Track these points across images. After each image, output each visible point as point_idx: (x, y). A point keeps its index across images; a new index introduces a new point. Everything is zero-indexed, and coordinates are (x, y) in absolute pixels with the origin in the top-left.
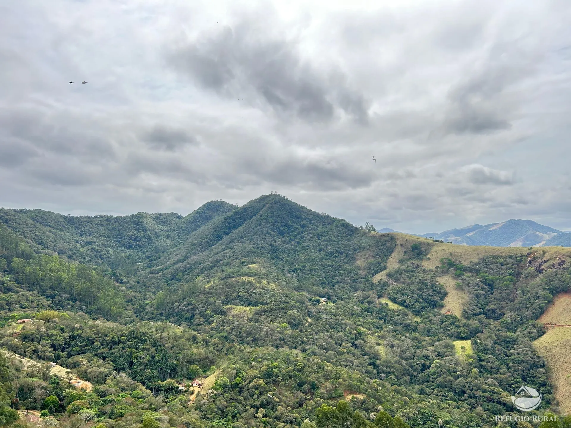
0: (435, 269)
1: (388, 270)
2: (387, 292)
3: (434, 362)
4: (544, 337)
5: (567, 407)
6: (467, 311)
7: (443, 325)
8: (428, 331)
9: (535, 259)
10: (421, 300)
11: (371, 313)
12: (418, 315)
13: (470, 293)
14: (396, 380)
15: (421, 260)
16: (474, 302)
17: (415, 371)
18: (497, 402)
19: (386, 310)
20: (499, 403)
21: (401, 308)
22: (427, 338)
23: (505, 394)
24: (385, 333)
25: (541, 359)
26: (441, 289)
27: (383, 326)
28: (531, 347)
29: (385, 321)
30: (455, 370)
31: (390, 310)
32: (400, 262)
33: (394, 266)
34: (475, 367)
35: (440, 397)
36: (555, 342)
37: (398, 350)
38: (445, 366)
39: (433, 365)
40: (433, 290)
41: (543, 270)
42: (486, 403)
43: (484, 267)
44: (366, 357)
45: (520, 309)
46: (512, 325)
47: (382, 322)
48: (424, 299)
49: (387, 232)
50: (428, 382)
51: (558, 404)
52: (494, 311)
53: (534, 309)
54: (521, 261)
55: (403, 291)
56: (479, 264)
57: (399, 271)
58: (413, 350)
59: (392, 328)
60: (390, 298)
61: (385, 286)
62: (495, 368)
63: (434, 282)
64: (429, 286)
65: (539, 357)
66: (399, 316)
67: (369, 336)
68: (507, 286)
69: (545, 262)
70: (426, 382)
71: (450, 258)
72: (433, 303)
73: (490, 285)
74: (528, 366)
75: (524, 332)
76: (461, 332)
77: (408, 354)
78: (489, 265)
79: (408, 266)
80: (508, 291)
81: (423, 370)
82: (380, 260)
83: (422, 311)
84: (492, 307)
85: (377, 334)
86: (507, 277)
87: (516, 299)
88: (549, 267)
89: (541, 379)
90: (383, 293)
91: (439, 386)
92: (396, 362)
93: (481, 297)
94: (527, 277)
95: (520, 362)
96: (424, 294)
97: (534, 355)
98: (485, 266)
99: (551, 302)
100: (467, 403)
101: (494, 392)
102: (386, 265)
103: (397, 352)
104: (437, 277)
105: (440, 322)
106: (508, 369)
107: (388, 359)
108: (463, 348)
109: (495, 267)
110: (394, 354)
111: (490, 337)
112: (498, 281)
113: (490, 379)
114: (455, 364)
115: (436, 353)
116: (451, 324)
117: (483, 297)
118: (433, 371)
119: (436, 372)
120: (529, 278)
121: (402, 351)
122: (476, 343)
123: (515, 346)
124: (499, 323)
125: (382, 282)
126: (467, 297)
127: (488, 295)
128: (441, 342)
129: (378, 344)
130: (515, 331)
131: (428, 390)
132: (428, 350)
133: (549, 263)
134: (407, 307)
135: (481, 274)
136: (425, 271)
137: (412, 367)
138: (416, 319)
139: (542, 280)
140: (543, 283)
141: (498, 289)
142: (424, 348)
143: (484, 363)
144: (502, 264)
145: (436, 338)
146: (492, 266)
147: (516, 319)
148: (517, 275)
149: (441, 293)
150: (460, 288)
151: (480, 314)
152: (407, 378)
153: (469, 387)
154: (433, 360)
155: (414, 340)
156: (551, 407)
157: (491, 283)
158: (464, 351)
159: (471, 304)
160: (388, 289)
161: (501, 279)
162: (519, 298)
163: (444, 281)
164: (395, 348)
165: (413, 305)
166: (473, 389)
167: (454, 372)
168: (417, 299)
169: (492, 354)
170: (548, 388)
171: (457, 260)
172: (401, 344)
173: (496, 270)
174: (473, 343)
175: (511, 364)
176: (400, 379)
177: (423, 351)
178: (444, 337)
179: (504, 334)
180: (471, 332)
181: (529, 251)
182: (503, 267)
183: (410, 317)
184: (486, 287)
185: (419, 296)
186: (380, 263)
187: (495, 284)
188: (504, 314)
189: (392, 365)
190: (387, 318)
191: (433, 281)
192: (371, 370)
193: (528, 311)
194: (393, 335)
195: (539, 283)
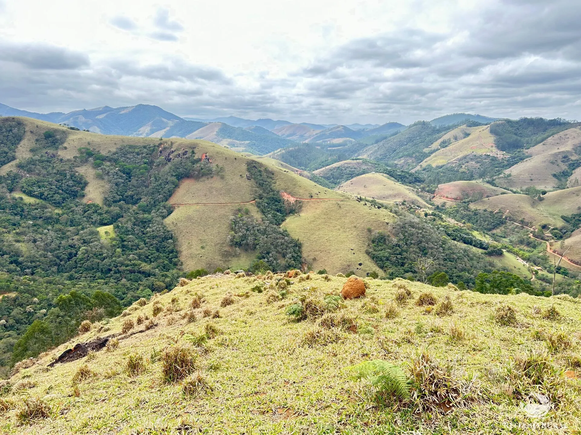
0: (73, 159)
1: (18, 160)
2: (20, 186)
3: (81, 250)
4: (171, 215)
5: (188, 265)
6: (108, 199)
7: (86, 214)
8: (71, 222)
9: (165, 148)
10: (61, 191)
11: (4, 209)
12: (59, 207)
13: (110, 181)
14: (43, 272)
15: (57, 148)
16: (115, 190)
17: (61, 261)
18: (138, 272)
19: (21, 205)
20: (139, 272)
21: (38, 201)
22: (71, 229)
23: (143, 264)
24: (25, 229)
25: (170, 233)
26: (81, 179)
27: (21, 222)
28: (162, 224)
29: (21, 216)
30: (101, 253)
31: (25, 204)
32: (32, 151)
33: (24, 156)
34: (118, 248)
35: (89, 278)
36: (180, 218)
37: (42, 244)
38: (91, 251)
39: (79, 253)
40: (73, 181)
41: (171, 159)
42: (129, 275)
43: (122, 157)
44: (5, 256)
45: (153, 194)
46: (148, 208)
47: (18, 218)
48: (64, 190)
49: (12, 116)
50: (76, 268)
51: (182, 264)
52: (132, 197)
53: (164, 193)
54: (154, 150)
55: (39, 183)
56: (117, 153)
57: (32, 162)
58: (58, 242)
59: (31, 222)
60: (24, 192)
61: (17, 179)
62: (135, 246)
63: (73, 173)
64: (68, 177)
65: (168, 231)
66: (37, 209)
67: (5, 235)
68: (142, 174)
69: (173, 152)
70: (74, 268)
71: (88, 147)
72: (73, 193)
73: (127, 174)
74: (161, 239)
75: (158, 213)
76: (103, 219)
77: (53, 246)
78: (126, 154)
79: (42, 156)
80: (143, 179)
81: (69, 259)
82: (6, 149)
83: (63, 203)
84: (130, 193)
85: (14, 231)
86: (142, 166)
87: (150, 185)
88: (176, 157)
89: (170, 248)
90: (15, 186)
91: (86, 269)
92: (41, 255)
93: (120, 184)
94: (159, 165)
95: (154, 238)
96: (63, 185)
97: (165, 230)
98: (123, 155)
99: (177, 186)
100: (113, 279)
101: (134, 265)
102: (15, 155)
103: (40, 246)
104: (76, 167)
105: (82, 211)
106: (145, 244)
107: (32, 254)
108: (106, 233)
109: (132, 156)
110: (38, 248)
111: (130, 220)
112: (135, 170)
113: (131, 256)
114: (101, 248)
115: (82, 241)
116: (93, 213)
117: (122, 185)
118: (80, 257)
119: (83, 258)
120: (160, 166)
121: (46, 244)
122: (118, 226)
123: (150, 225)
124: (136, 207)
125: (12, 175)
126: (107, 186)
127: (126, 182)
128: (85, 230)
129: (18, 241)
130: (149, 213)
131: (77, 275)
132: (73, 240)
133: (175, 153)
134: (45, 199)
135: (120, 164)
136: (63, 161)
137: (58, 257)
138: (57, 211)
139: (170, 168)
140: (171, 171)
141: (135, 176)
142: (69, 238)
143: (125, 243)
144: (138, 154)
145: (81, 227)
146: (128, 156)
147: (150, 202)
148: (150, 163)
149: (81, 184)
150: (99, 177)
151: (120, 201)
152: (54, 269)
153: (114, 265)
154: (80, 248)
155: (58, 232)
156: (177, 267)
157: (128, 171)
158: (107, 236)
159: (111, 192)
160: (20, 181)
161: (137, 168)
162: (152, 184)
163: (83, 171)
164: (37, 243)
165: (52, 197)
166: (117, 266)
167: (100, 255)
168: (56, 190)
169: (132, 234)
170: (175, 253)
171: (95, 150)
172: (44, 237)
173: (132, 159)
174: (115, 228)
175: (147, 240)
176: (47, 270)
177: (68, 241)
178: (88, 226)
179: (141, 216)
180: (113, 218)
181: (159, 142)
182: (138, 156)
183: (50, 210)
184: (124, 175)
185: (58, 188)
186: (7, 153)
187: (132, 173)
188: (141, 199)
189: (38, 259)
190: (23, 214)
191: (72, 171)
192: (14, 268)
193: (160, 195)
194: (34, 230)
195: (168, 171)
